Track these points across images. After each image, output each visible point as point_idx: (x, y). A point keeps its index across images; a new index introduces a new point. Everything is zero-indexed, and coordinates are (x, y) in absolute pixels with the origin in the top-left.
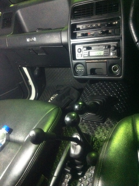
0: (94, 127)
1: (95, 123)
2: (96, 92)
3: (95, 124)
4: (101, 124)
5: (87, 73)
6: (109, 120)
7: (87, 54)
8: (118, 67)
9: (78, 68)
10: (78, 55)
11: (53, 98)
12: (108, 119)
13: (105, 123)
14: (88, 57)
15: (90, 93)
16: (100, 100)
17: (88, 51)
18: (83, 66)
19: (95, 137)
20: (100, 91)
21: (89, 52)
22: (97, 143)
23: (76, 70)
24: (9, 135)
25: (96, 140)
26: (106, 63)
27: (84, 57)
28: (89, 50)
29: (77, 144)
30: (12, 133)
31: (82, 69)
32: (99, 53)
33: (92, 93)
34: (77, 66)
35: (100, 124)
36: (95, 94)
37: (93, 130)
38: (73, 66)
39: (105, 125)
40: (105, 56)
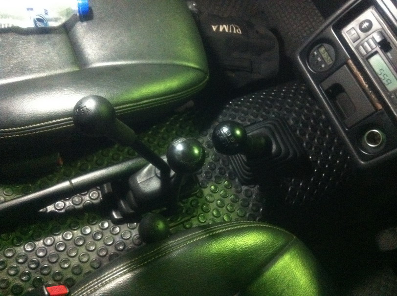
0: (220, 173)
1: (230, 167)
2: (297, 121)
3: (229, 169)
4: (237, 180)
5: (322, 81)
6: (255, 189)
7: (369, 49)
8: (382, 143)
9: (322, 50)
10: (353, 32)
11: (227, 30)
12: (257, 187)
13: (244, 188)
14: (362, 59)
15: (286, 109)
16: (282, 146)
17: (378, 49)
18: (334, 59)
19: (203, 189)
20: (305, 125)
21: (376, 52)
22: (193, 203)
23: (316, 47)
24: (76, 21)
25: (197, 197)
26: (374, 110)
27: (357, 48)
28: (381, 48)
29: (159, 175)
30: (85, 24)
31: (325, 63)
32: (387, 78)
33: (289, 112)
34: (326, 45)
35: (234, 179)
36: (292, 122)
37: (214, 175)
38: (318, 38)
39: (239, 192)
40: (389, 97)
